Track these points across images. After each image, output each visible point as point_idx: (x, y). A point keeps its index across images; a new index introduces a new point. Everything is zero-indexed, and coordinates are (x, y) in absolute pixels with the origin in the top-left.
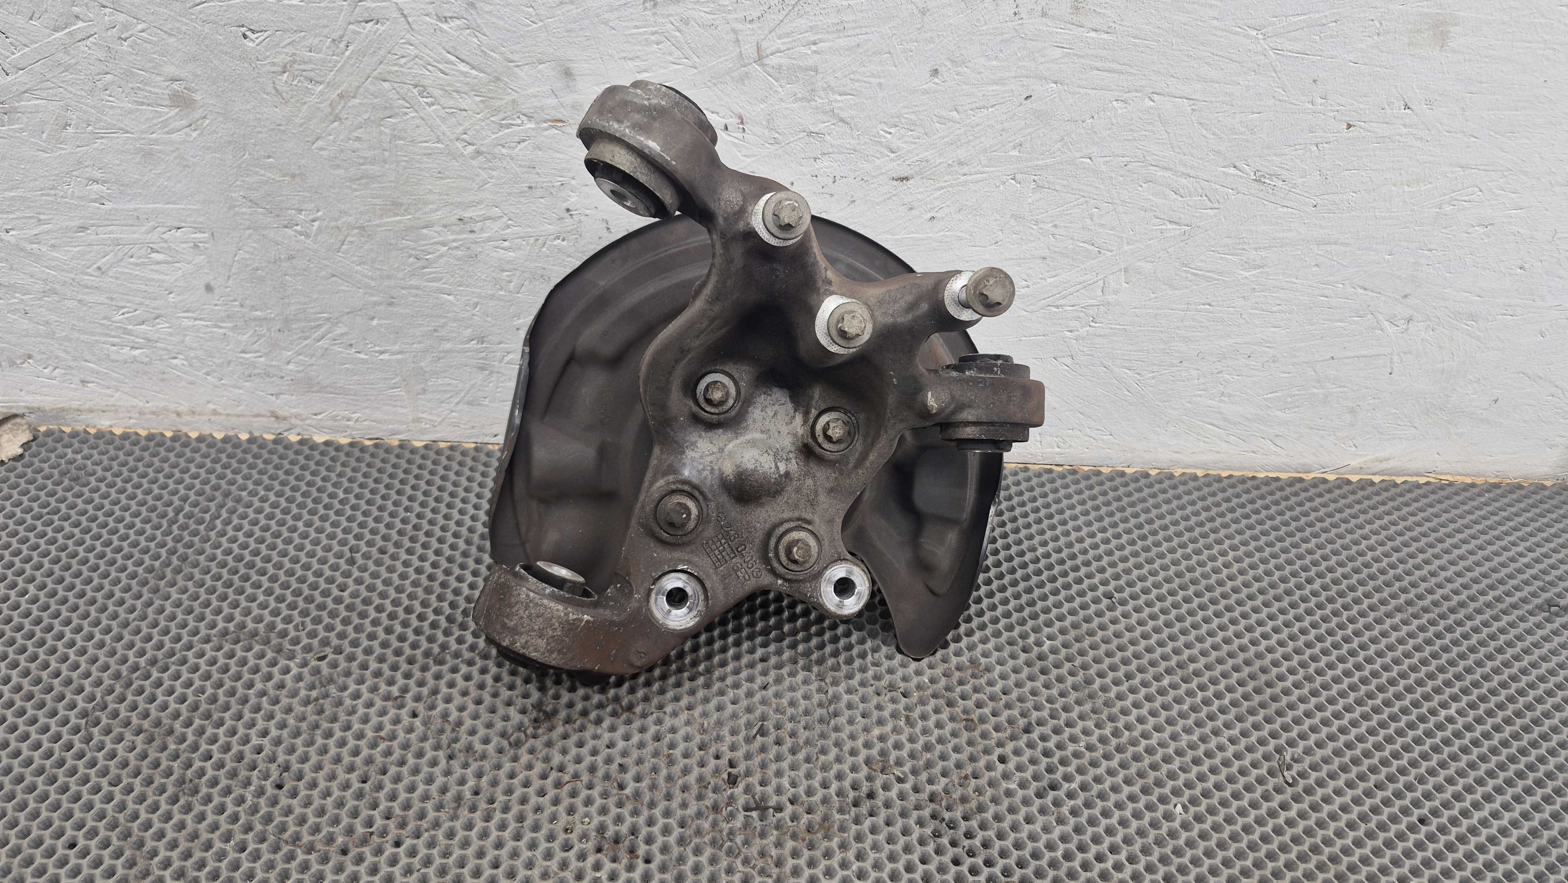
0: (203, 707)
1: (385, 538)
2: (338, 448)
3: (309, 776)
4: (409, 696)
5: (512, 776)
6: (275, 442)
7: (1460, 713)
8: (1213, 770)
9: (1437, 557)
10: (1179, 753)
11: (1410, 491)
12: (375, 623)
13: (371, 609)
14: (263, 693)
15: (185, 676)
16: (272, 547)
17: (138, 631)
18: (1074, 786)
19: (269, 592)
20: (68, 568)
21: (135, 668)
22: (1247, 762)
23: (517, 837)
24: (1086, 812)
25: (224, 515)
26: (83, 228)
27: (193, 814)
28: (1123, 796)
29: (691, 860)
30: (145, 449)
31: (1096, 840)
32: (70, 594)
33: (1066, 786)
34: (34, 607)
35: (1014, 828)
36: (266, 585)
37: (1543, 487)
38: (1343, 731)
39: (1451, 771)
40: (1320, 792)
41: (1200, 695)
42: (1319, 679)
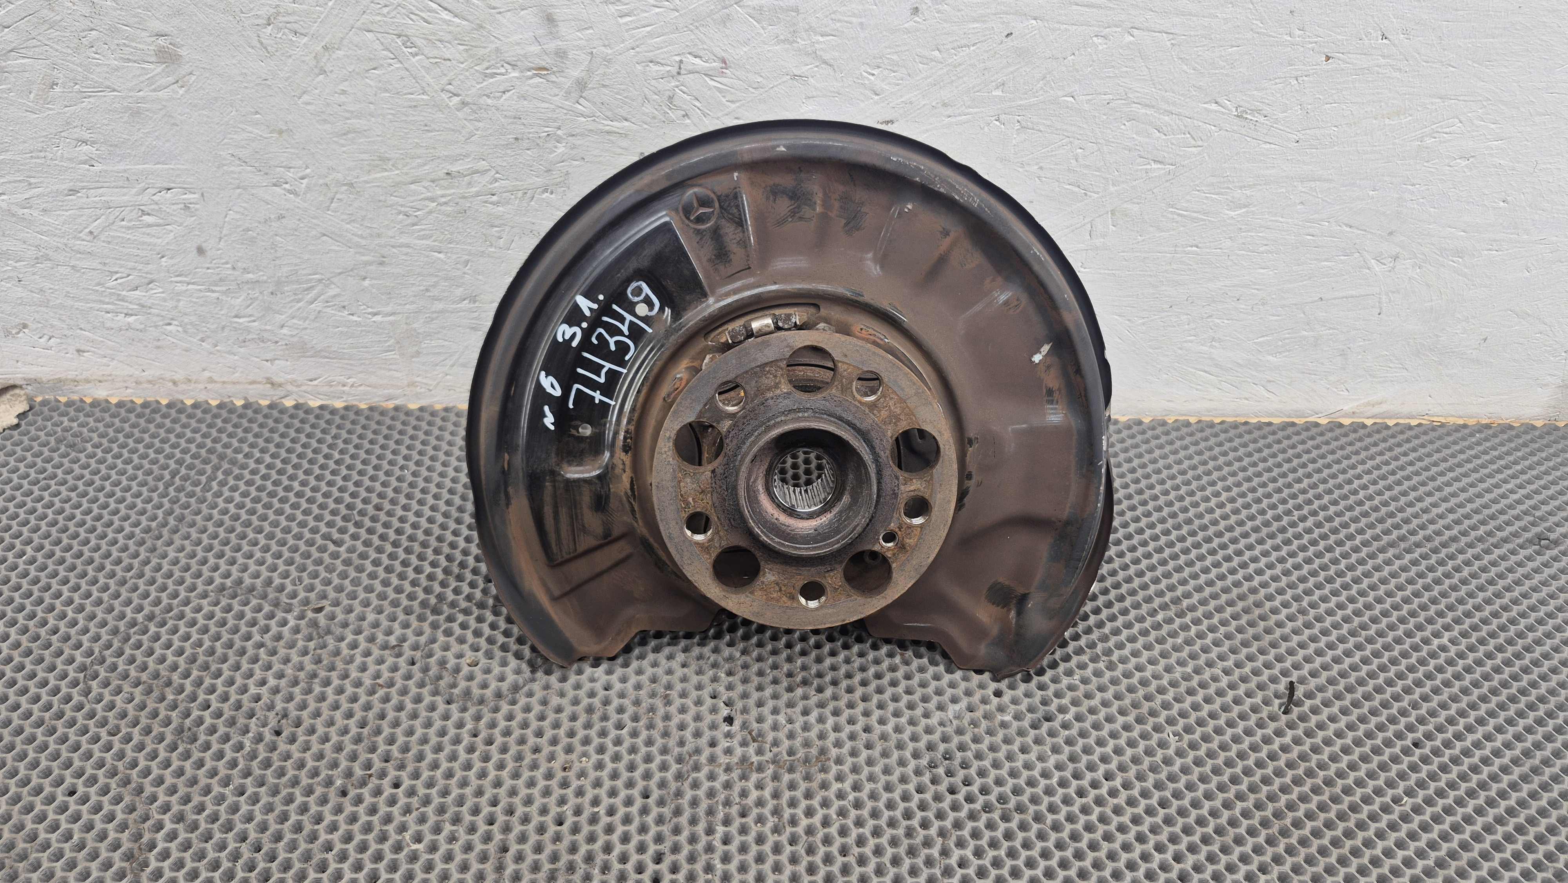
0: (201, 659)
1: (381, 496)
2: (333, 412)
3: (307, 723)
4: (406, 645)
5: (510, 718)
6: (271, 406)
7: (1453, 641)
8: (1208, 700)
9: (1430, 494)
10: (1174, 684)
11: (1402, 432)
12: (373, 576)
13: (367, 563)
14: (261, 645)
15: (183, 630)
16: (268, 506)
17: (135, 589)
18: (1069, 716)
19: (266, 549)
20: (65, 530)
21: (133, 623)
22: (1241, 692)
23: (516, 775)
24: (1081, 742)
25: (220, 476)
26: (73, 191)
27: (191, 760)
28: (1117, 726)
29: (689, 794)
30: (139, 416)
31: (1091, 767)
32: (68, 555)
33: (1060, 717)
34: (32, 567)
35: (1010, 757)
36: (263, 542)
37: (1534, 428)
38: (1337, 660)
39: (1445, 697)
40: (1314, 719)
41: (1194, 629)
42: (1312, 612)
